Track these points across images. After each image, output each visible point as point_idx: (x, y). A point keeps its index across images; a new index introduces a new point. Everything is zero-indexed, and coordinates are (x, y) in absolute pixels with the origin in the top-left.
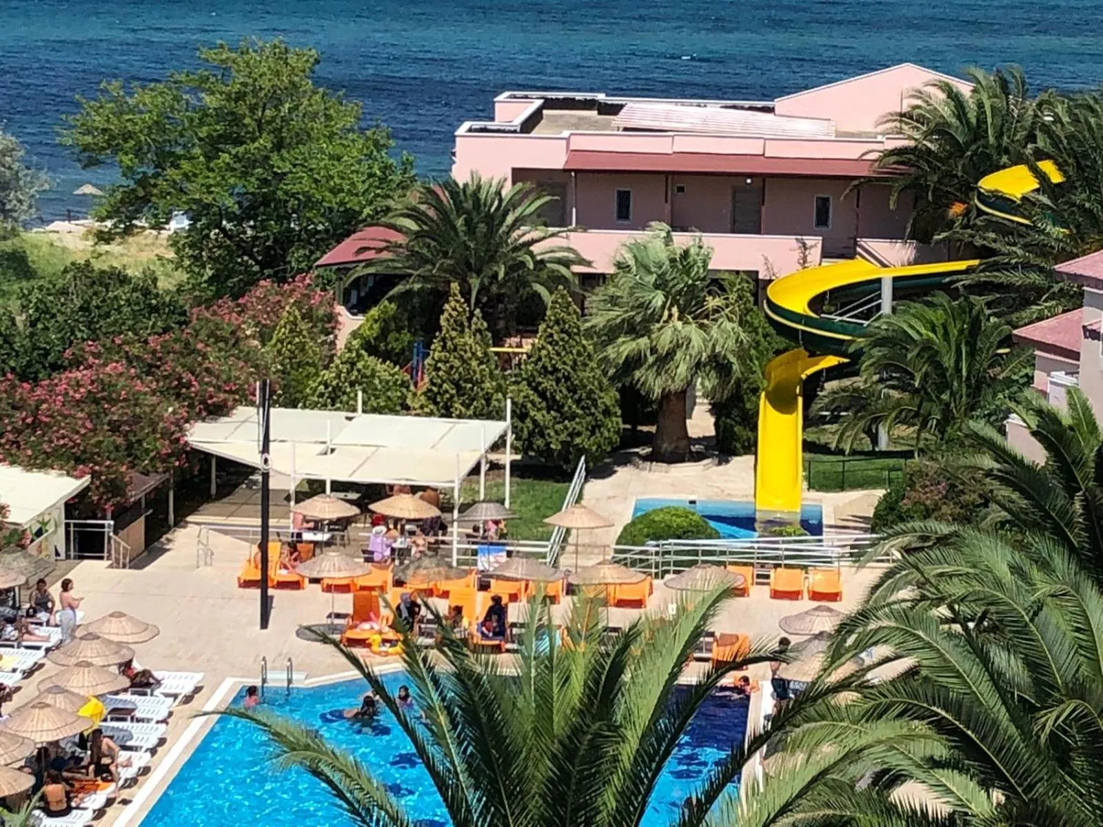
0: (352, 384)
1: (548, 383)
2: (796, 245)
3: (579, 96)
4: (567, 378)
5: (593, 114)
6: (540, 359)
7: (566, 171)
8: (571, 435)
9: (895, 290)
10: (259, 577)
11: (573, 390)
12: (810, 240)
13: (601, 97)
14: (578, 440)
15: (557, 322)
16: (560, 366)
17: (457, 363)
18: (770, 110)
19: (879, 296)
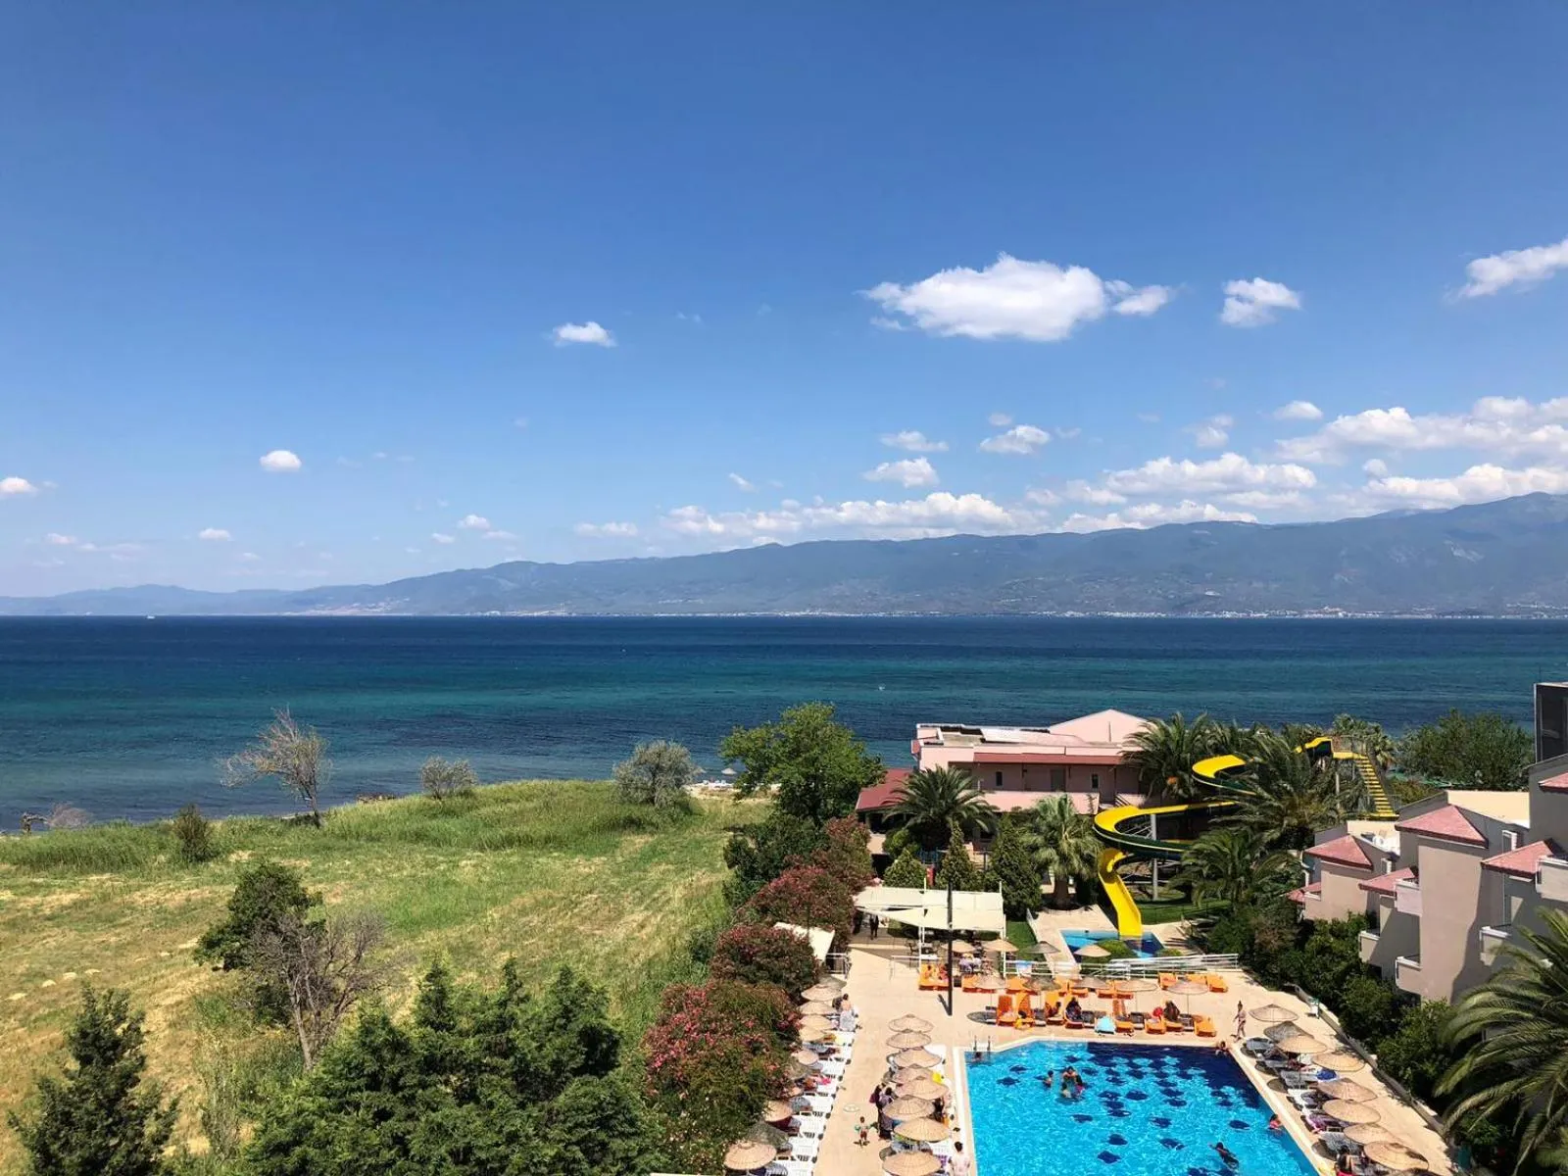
0: (909, 873)
1: (1006, 871)
2: (1087, 797)
3: (951, 725)
4: (1017, 869)
5: (959, 733)
6: (1002, 859)
7: (975, 763)
8: (1022, 898)
9: (1157, 819)
10: (947, 985)
11: (1020, 875)
12: (1093, 795)
13: (963, 726)
14: (1025, 900)
15: (1009, 841)
16: (1013, 862)
17: (960, 862)
18: (1046, 731)
19: (1150, 825)
